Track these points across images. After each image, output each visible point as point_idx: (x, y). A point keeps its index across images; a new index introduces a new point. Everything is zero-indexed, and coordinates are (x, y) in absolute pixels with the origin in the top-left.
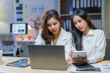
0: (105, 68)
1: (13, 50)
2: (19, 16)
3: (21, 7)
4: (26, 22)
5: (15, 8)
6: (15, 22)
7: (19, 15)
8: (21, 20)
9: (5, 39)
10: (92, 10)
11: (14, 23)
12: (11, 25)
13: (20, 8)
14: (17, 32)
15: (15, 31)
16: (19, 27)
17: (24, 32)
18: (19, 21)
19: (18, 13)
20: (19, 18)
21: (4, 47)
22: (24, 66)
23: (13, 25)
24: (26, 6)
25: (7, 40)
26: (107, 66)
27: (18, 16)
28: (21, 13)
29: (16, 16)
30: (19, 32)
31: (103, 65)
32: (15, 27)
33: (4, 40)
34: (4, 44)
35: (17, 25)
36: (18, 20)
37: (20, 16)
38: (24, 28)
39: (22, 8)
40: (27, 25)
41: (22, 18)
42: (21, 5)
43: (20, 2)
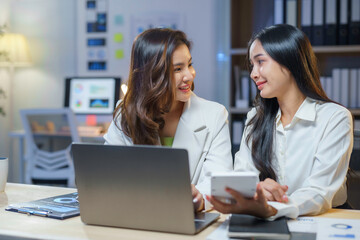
0: (336, 236)
1: (66, 167)
2: (96, 54)
3: (102, 21)
4: (117, 75)
5: (82, 28)
6: (80, 74)
7: (96, 50)
8: (102, 65)
9: (47, 128)
10: (342, 33)
11: (77, 78)
12: (68, 83)
13: (99, 26)
14: (85, 108)
15: (79, 103)
16: (93, 89)
17: (107, 107)
18: (96, 69)
19: (92, 43)
20: (95, 58)
21: (40, 155)
22: (63, 215)
23: (74, 84)
24: (119, 21)
25: (53, 131)
26: (349, 227)
27: (90, 54)
28: (102, 42)
29: (85, 54)
30: (91, 106)
31: (335, 226)
32: (81, 88)
33: (41, 131)
34: (40, 146)
35: (87, 84)
36: (92, 65)
37: (100, 55)
38: (109, 94)
39: (105, 25)
40: (118, 82)
41: (104, 59)
42: (104, 16)
43: (101, 7)
